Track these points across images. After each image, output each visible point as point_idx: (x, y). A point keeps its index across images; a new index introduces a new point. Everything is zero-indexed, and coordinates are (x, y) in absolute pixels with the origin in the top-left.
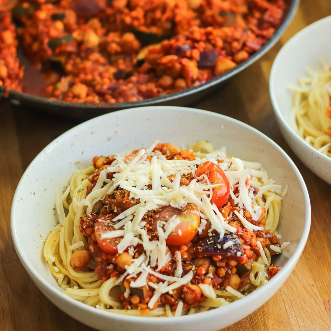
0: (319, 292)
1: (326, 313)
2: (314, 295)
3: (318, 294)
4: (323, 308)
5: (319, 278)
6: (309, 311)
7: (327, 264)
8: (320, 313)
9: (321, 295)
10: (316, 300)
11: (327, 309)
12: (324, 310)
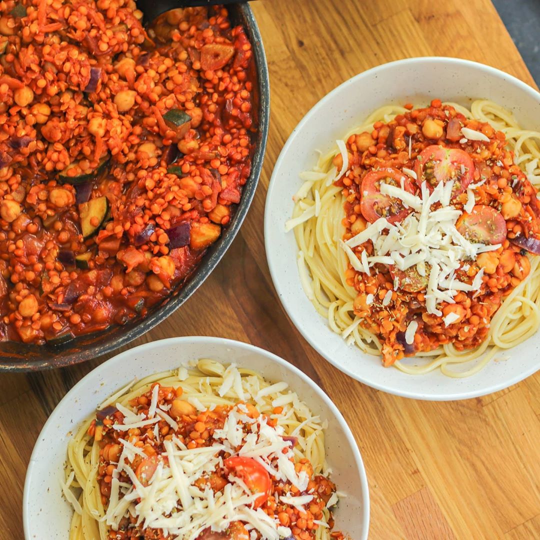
0: (384, 494)
1: (396, 522)
2: (378, 499)
3: (383, 498)
4: (393, 516)
5: (380, 474)
6: (378, 524)
7: (384, 450)
8: (390, 524)
9: (386, 498)
10: (383, 506)
11: (398, 518)
12: (394, 518)
